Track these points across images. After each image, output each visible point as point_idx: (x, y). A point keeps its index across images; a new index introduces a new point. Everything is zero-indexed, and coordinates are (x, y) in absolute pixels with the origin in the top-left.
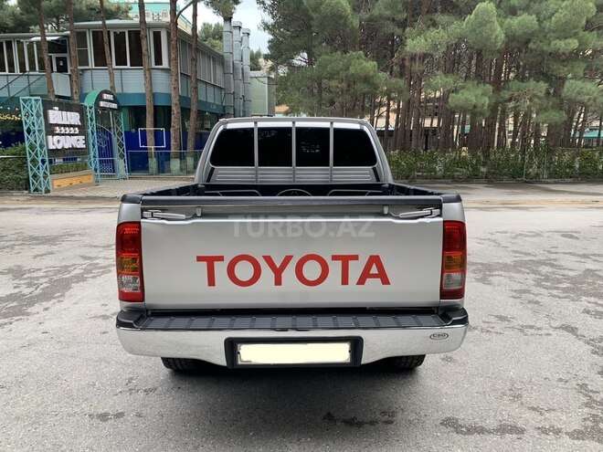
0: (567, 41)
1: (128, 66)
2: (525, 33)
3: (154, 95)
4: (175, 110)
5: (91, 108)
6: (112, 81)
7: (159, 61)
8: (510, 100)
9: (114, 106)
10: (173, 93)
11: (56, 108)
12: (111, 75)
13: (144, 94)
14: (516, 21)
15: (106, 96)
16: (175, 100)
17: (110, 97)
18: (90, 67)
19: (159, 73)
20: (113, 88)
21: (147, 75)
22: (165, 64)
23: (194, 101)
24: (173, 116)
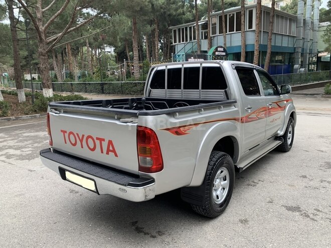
1: (235, 32)
3: (246, 46)
4: (256, 53)
5: (211, 56)
6: (225, 40)
7: (250, 27)
9: (224, 54)
10: (255, 43)
11: (192, 58)
12: (225, 38)
13: (241, 46)
15: (219, 49)
16: (256, 48)
17: (222, 49)
18: (217, 35)
19: (250, 33)
20: (225, 44)
21: (243, 35)
22: (254, 28)
23: (269, 46)
24: (255, 57)
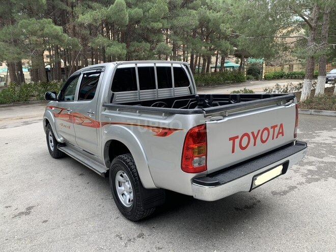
0: (157, 23)
2: (138, 18)
8: (134, 52)
14: (133, 11)
